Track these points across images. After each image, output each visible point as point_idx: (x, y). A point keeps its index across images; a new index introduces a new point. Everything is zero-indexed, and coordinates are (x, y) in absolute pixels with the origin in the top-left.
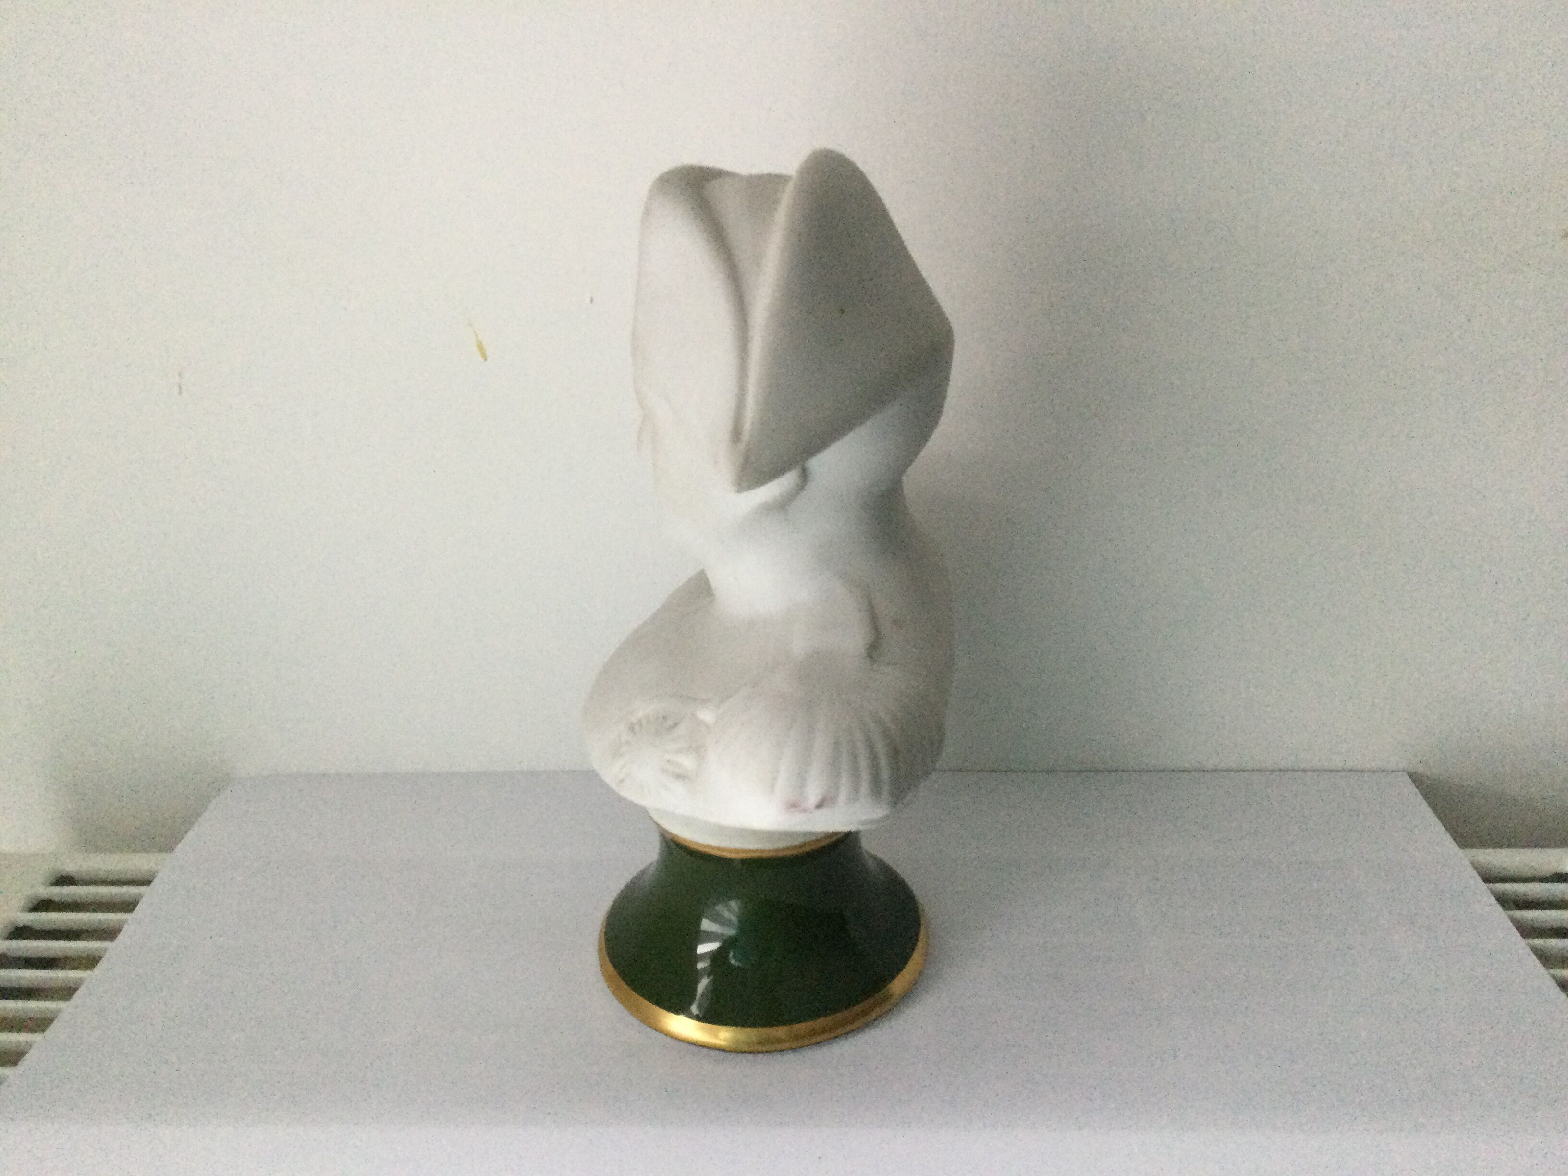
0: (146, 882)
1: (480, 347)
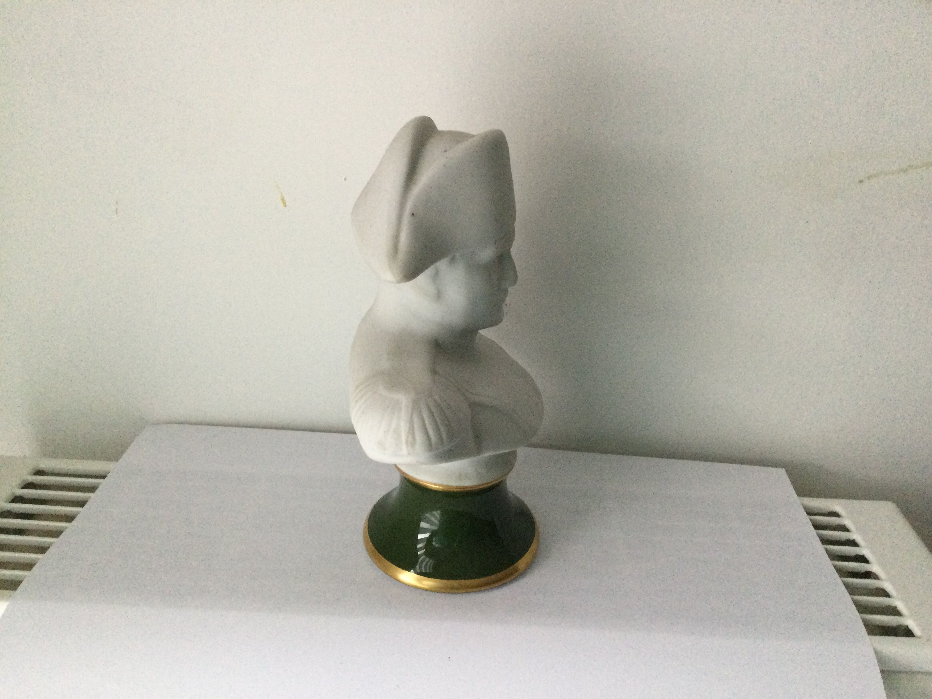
0: (103, 477)
1: (283, 200)
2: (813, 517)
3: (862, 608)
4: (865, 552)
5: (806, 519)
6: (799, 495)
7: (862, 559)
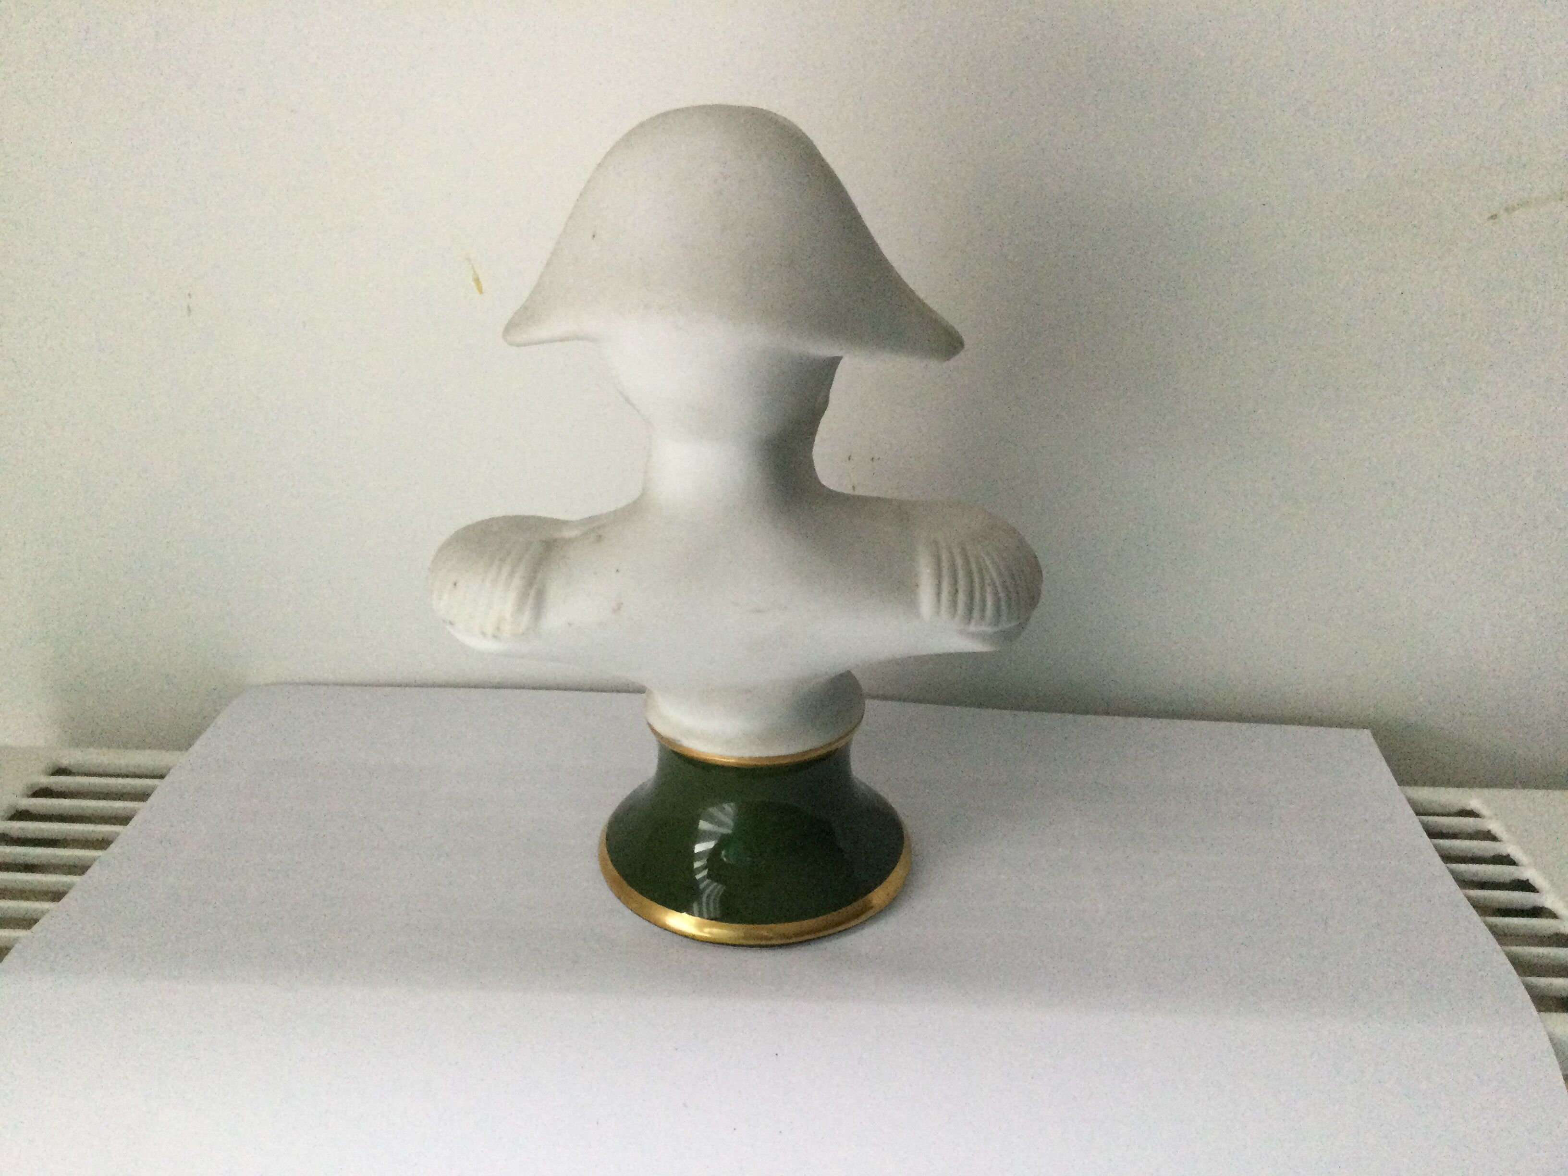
0: (161, 776)
2: (1425, 818)
3: (1524, 967)
4: (1529, 873)
5: (1415, 824)
6: (1401, 782)
7: (1525, 886)
